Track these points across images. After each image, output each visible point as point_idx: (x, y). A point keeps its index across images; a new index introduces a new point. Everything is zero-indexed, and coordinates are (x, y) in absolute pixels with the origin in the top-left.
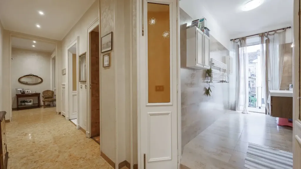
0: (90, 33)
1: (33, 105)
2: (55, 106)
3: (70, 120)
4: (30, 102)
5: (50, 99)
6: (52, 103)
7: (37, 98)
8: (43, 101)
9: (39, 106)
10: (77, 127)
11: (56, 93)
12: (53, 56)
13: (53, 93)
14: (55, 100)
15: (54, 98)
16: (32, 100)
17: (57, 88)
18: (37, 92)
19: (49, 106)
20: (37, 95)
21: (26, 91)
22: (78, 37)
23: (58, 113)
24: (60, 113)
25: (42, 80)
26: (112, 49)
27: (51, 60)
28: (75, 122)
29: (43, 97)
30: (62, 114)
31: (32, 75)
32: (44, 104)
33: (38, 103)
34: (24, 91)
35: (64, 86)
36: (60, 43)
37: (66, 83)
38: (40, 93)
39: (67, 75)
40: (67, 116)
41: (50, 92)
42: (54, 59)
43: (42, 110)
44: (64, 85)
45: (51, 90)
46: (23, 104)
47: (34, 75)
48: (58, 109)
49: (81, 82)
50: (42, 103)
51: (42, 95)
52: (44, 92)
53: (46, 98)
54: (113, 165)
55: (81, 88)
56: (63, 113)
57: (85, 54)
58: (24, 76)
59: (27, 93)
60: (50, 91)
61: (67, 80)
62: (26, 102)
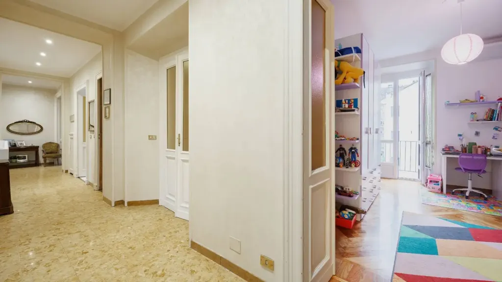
0: (98, 80)
1: (29, 163)
2: (61, 164)
3: (79, 178)
4: (24, 158)
5: (53, 155)
6: (56, 159)
7: (34, 153)
8: (43, 157)
9: (36, 164)
10: (86, 183)
11: (63, 147)
12: (58, 95)
13: (58, 146)
14: (60, 156)
15: (59, 152)
16: (27, 156)
17: (63, 140)
18: (35, 145)
19: (52, 164)
20: (35, 149)
21: (19, 143)
22: (88, 81)
23: (64, 171)
24: (67, 171)
25: (42, 128)
26: (110, 103)
27: (56, 100)
28: (84, 179)
29: (43, 151)
30: (69, 172)
31: (26, 122)
32: (45, 161)
33: (36, 160)
34: (15, 144)
35: (72, 137)
36: (68, 81)
37: (75, 133)
38: (38, 147)
39: (75, 124)
40: (75, 174)
41: (54, 145)
42: (60, 98)
43: (42, 169)
44: (72, 135)
45: (56, 142)
46: (14, 161)
47: (31, 121)
48: (64, 167)
49: (91, 131)
50: (41, 160)
51: (42, 149)
52: (44, 146)
53: (47, 153)
54: (110, 203)
55: (91, 138)
56: (70, 170)
57: (93, 101)
58: (15, 123)
59: (20, 146)
60: (53, 143)
61: (76, 129)
62: (20, 158)
